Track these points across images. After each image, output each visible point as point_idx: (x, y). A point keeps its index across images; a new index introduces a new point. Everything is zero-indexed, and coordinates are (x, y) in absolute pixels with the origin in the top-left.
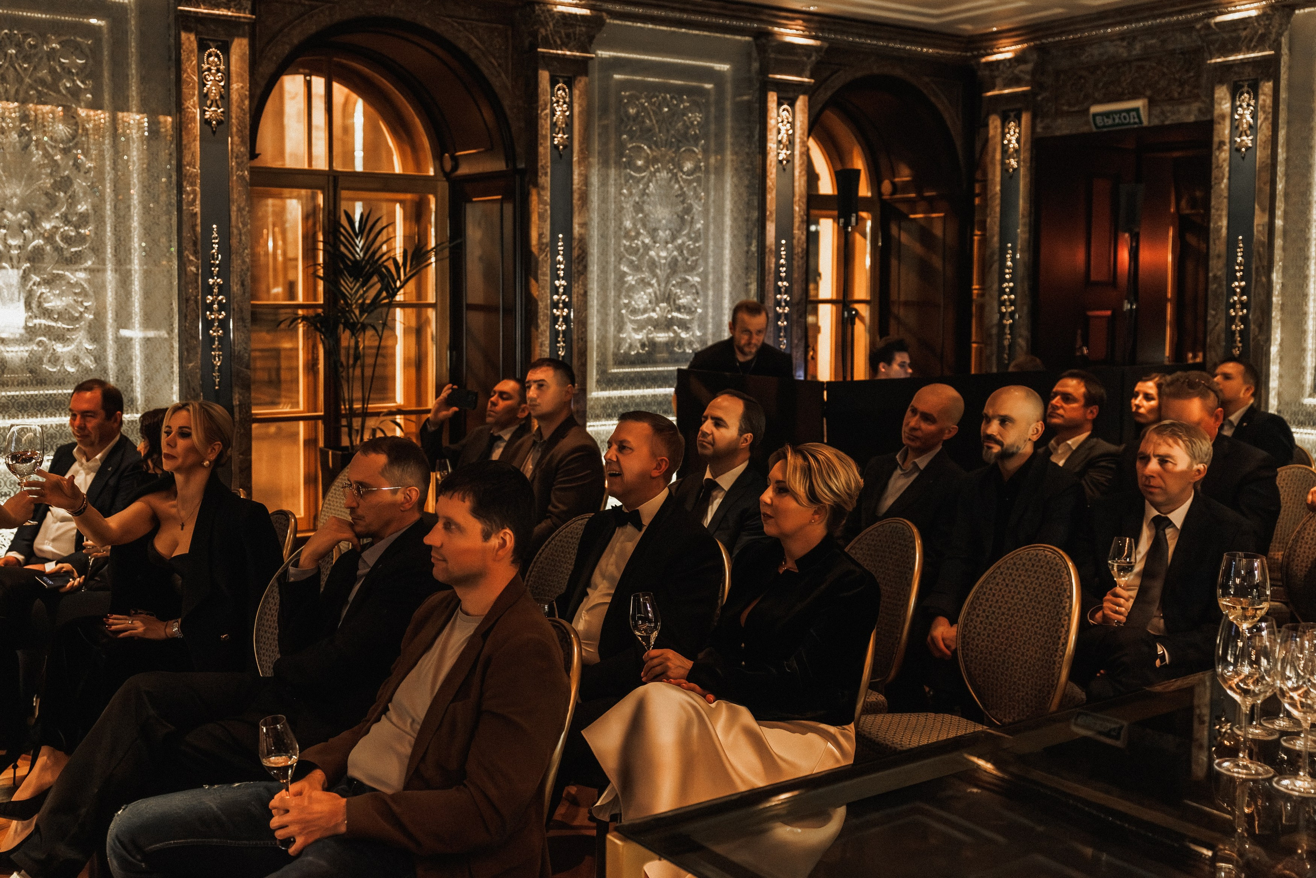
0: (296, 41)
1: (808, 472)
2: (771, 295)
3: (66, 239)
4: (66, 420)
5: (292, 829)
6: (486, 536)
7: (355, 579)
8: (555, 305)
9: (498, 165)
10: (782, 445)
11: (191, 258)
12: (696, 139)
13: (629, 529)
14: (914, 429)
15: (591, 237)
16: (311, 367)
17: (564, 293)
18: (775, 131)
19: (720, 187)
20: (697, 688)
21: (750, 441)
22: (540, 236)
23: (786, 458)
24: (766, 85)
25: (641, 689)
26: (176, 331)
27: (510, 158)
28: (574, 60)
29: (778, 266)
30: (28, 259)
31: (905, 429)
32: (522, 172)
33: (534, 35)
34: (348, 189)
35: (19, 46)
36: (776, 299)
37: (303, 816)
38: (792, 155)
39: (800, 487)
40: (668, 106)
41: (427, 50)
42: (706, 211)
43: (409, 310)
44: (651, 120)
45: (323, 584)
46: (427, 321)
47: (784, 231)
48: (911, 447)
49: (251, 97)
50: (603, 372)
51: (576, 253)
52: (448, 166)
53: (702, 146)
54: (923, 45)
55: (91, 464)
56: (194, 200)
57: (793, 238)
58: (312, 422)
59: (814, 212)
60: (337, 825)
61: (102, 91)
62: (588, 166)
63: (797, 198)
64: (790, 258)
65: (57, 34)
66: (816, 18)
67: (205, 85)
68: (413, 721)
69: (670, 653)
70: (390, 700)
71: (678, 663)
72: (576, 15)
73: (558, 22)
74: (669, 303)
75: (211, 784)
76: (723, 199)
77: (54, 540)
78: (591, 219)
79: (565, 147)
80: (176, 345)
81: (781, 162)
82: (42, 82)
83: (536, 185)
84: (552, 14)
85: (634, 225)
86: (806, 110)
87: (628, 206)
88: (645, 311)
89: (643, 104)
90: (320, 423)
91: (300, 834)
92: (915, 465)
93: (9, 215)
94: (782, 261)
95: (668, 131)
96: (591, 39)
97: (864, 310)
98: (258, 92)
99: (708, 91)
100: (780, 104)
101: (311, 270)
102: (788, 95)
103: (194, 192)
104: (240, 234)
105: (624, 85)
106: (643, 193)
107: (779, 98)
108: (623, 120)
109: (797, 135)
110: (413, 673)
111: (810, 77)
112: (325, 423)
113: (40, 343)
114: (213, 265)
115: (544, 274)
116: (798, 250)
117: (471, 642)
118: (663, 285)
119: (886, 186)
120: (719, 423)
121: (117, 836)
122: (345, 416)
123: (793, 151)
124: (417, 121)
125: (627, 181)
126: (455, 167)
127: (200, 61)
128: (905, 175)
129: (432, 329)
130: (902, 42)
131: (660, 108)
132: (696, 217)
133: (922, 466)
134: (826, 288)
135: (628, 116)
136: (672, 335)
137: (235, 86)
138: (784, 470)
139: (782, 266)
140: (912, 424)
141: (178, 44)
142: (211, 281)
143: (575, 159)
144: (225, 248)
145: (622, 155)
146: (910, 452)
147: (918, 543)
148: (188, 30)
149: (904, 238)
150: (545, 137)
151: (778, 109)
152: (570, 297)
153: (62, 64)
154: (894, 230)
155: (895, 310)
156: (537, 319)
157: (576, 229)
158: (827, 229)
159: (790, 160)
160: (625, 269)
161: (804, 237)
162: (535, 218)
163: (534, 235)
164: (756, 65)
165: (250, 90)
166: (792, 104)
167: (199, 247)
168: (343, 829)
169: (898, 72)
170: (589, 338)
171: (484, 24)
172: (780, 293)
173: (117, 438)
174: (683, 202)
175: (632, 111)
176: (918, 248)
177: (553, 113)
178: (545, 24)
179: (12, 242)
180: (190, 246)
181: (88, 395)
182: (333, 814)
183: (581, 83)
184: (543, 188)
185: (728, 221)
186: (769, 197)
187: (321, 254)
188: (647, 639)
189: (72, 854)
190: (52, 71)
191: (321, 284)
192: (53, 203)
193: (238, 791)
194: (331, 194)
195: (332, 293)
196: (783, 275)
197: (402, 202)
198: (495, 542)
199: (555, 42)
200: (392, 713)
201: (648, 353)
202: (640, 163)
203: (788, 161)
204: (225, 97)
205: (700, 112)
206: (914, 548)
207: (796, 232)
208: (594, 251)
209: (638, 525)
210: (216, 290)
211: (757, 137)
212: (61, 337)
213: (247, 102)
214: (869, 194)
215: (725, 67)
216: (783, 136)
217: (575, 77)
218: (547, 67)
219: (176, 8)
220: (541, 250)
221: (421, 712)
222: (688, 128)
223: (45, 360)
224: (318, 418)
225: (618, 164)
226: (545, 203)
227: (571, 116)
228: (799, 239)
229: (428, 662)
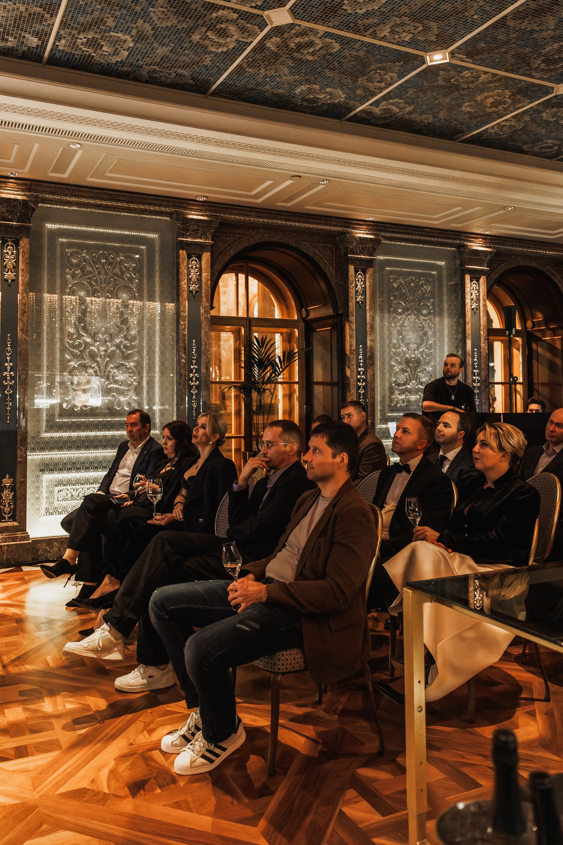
0: (232, 254)
1: (497, 436)
2: (470, 376)
3: (125, 346)
4: (125, 433)
5: (239, 599)
6: (334, 456)
7: (266, 491)
8: (359, 380)
9: (329, 311)
10: (483, 424)
11: (183, 356)
12: (429, 299)
13: (404, 474)
14: (552, 431)
15: (376, 347)
16: (238, 413)
17: (363, 375)
18: (469, 294)
19: (442, 323)
20: (443, 546)
21: (463, 435)
22: (351, 346)
23: (485, 429)
24: (464, 272)
25: (413, 544)
26: (175, 391)
27: (335, 308)
28: (367, 260)
29: (473, 362)
30: (109, 357)
31: (547, 432)
32: (341, 315)
33: (346, 248)
34: (255, 326)
35: (106, 258)
36: (473, 379)
37: (245, 593)
38: (479, 306)
39: (494, 444)
40: (414, 282)
41: (295, 258)
42: (434, 335)
43: (285, 385)
44: (405, 290)
45: (250, 494)
46: (295, 390)
47: (476, 344)
48: (551, 441)
49: (211, 280)
50: (383, 415)
51: (368, 354)
52: (304, 314)
53: (432, 302)
54: (546, 250)
55: (136, 450)
56: (185, 328)
57: (480, 348)
58: (238, 440)
59: (491, 338)
60: (261, 597)
61: (143, 279)
62: (375, 312)
63: (482, 328)
64: (479, 358)
65: (124, 252)
66: (489, 237)
67: (190, 274)
68: (298, 549)
69: (427, 528)
70: (286, 541)
71: (432, 533)
72: (367, 238)
73: (358, 242)
74: (416, 381)
75: (199, 580)
76: (443, 329)
77: (119, 486)
78: (376, 338)
79: (362, 302)
80: (175, 398)
81: (473, 309)
82: (116, 274)
83: (349, 321)
84: (355, 238)
85: (398, 341)
86: (485, 283)
87: (395, 332)
88: (404, 384)
89: (401, 282)
90: (242, 440)
91: (243, 602)
92: (554, 450)
93: (100, 336)
94: (475, 359)
95: (414, 295)
96: (375, 250)
97: (519, 388)
98: (215, 278)
99: (434, 275)
100: (471, 281)
101: (238, 364)
102: (475, 276)
103: (184, 324)
104: (206, 344)
105: (391, 272)
106: (402, 326)
107: (471, 278)
108: (391, 290)
109: (481, 296)
110: (298, 528)
111: (487, 267)
112: (245, 440)
113: (113, 396)
114: (193, 359)
115: (353, 365)
116: (484, 354)
117: (327, 509)
118: (413, 372)
119: (529, 324)
120: (446, 425)
121: (154, 602)
122: (255, 436)
123: (479, 304)
124: (289, 294)
125: (394, 319)
126: (308, 315)
127: (188, 263)
128: (540, 317)
129: (296, 395)
130: (535, 249)
131: (410, 283)
132: (429, 338)
133: (558, 451)
134: (499, 376)
135: (393, 288)
136: (418, 397)
137: (204, 275)
138: (485, 436)
139: (476, 362)
140: (551, 429)
141: (178, 256)
142: (192, 367)
143: (367, 308)
144: (199, 351)
145: (390, 307)
146: (550, 444)
147: (558, 486)
148: (183, 249)
149: (540, 350)
150: (353, 297)
151: (471, 283)
152: (366, 377)
153: (125, 266)
154: (534, 346)
155: (536, 387)
156: (349, 387)
157: (369, 343)
158: (498, 347)
159: (478, 308)
160: (393, 363)
161: (486, 347)
162: (348, 337)
163: (348, 346)
164: (458, 262)
165: (211, 277)
166: (478, 281)
167: (187, 351)
168: (264, 599)
169: (534, 264)
170: (376, 397)
171: (322, 244)
172: (475, 376)
173: (148, 438)
174: (423, 330)
175: (395, 285)
176: (548, 355)
177: (356, 286)
178: (351, 243)
179: (102, 348)
180: (182, 350)
181: (134, 416)
182: (260, 592)
183: (370, 271)
184: (352, 323)
185: (446, 339)
186: (467, 327)
187: (243, 356)
188: (414, 521)
189: (131, 616)
190: (121, 269)
191: (243, 370)
192: (121, 330)
193: (212, 583)
194: (248, 328)
195: (249, 375)
196: (476, 366)
197: (282, 334)
198: (338, 459)
199: (357, 252)
200: (287, 547)
201: (406, 406)
202: (400, 311)
203: (477, 309)
204: (199, 280)
205: (430, 285)
206: (556, 487)
207: (482, 344)
208: (378, 354)
209: (408, 471)
210: (194, 371)
211: (460, 297)
212: (121, 393)
213: (209, 282)
214: (520, 328)
215: (443, 263)
216: (474, 296)
217: (367, 268)
218: (352, 264)
219: (177, 239)
220: (351, 353)
221: (303, 543)
222: (424, 293)
223: (115, 404)
224: (241, 437)
225: (389, 312)
226: (353, 330)
227: (365, 288)
228: (484, 348)
229: (305, 522)
